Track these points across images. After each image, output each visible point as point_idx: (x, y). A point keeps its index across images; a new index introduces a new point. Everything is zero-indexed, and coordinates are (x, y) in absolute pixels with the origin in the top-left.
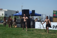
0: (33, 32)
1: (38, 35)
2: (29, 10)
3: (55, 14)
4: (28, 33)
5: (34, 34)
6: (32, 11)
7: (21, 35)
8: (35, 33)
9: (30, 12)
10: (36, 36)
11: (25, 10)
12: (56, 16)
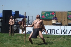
0: (16, 39)
1: (22, 41)
2: (11, 11)
3: (44, 15)
4: (10, 39)
5: (18, 41)
6: (16, 11)
7: (1, 42)
8: (18, 39)
9: (13, 14)
10: (20, 42)
11: (6, 10)
12: (45, 17)
